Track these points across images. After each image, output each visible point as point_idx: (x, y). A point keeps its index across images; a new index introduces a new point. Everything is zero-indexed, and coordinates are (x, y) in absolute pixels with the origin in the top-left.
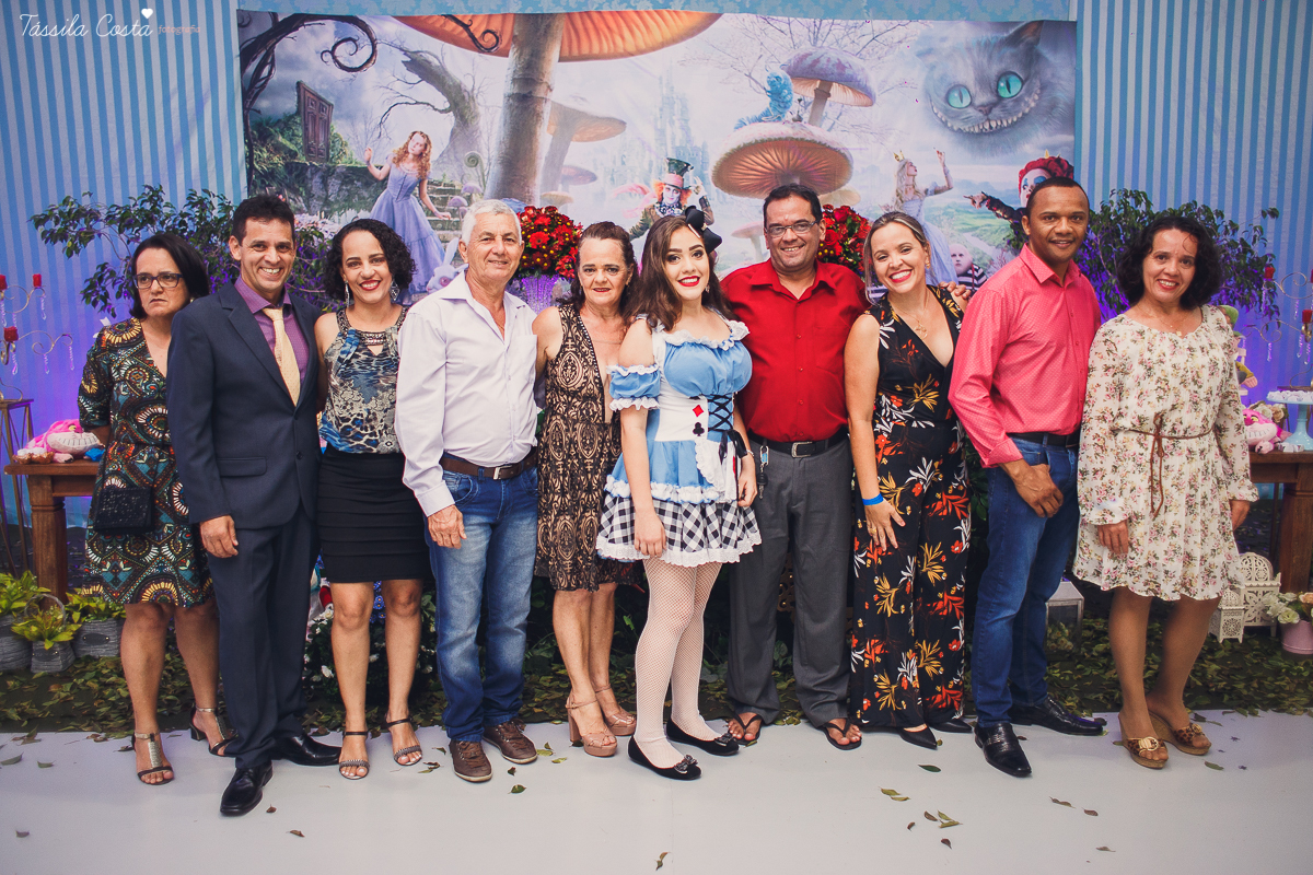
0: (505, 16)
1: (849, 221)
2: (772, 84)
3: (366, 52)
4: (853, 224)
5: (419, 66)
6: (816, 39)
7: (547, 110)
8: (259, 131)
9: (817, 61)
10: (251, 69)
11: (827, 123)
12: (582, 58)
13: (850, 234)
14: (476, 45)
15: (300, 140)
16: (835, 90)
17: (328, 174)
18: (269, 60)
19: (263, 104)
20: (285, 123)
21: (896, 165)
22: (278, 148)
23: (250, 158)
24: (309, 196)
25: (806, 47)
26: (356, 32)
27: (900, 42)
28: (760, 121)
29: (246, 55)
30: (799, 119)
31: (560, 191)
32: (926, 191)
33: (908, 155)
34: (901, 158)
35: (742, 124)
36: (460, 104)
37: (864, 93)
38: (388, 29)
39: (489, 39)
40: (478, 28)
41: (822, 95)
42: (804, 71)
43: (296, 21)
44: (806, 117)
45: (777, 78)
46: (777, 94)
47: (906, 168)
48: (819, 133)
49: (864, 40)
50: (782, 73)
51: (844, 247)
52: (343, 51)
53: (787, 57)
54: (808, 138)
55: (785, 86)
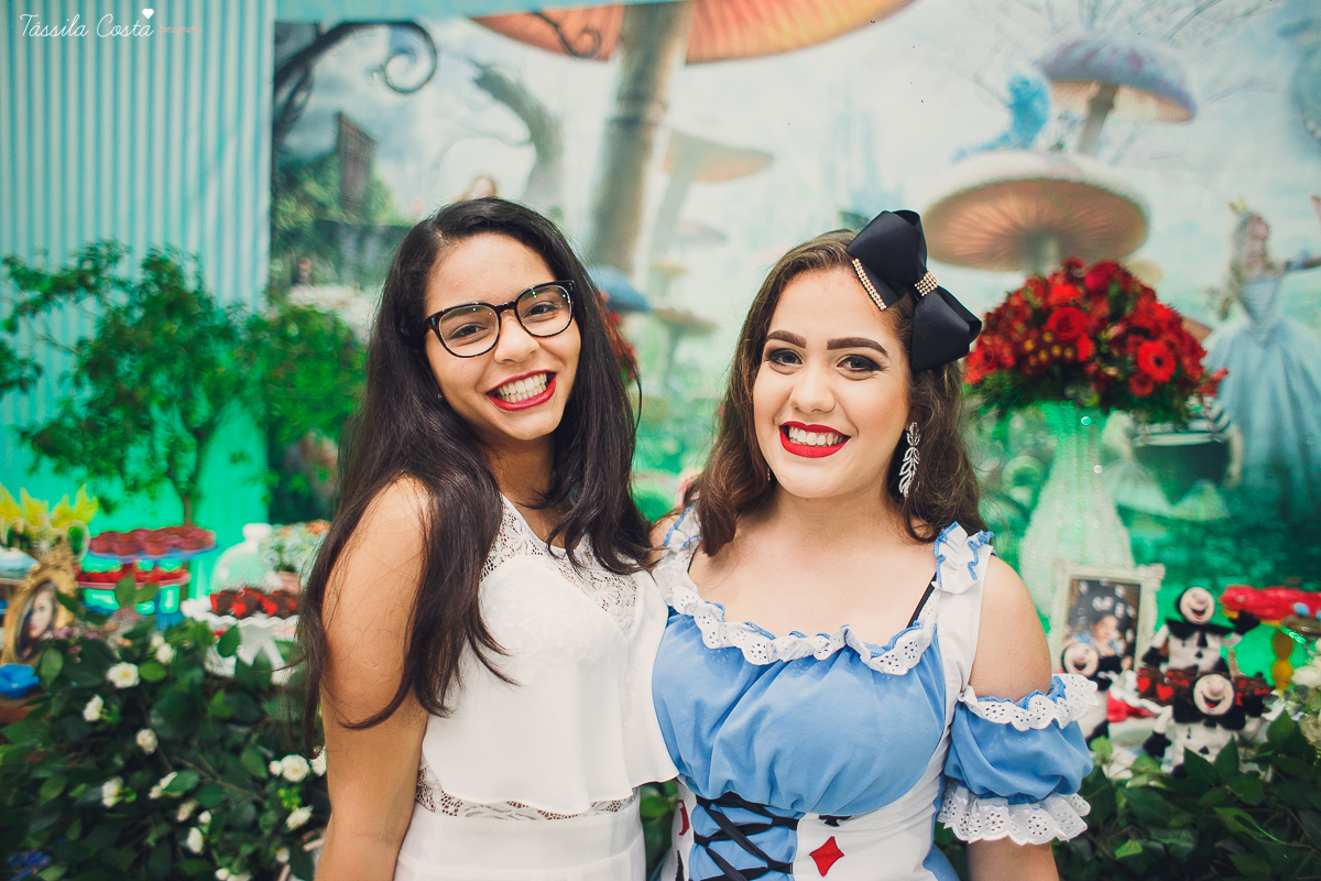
0: (609, 9)
1: (1114, 290)
2: (1015, 91)
3: (423, 66)
4: (1123, 295)
5: (492, 84)
6: (1093, 16)
7: (660, 142)
8: (287, 176)
9: (1093, 53)
10: (284, 94)
11: (1108, 153)
12: (715, 59)
13: (1116, 317)
14: (568, 48)
15: (334, 187)
16: (1126, 100)
17: (365, 232)
18: (305, 83)
19: (295, 141)
20: (318, 165)
21: (1230, 222)
22: (306, 199)
23: (274, 212)
24: (339, 264)
25: (1076, 30)
26: (412, 39)
27: (1248, 14)
28: (990, 148)
29: (280, 77)
30: (1059, 146)
31: (673, 257)
32: (1288, 266)
33: (1256, 203)
34: (1240, 207)
35: (961, 155)
36: (542, 133)
37: (1176, 101)
38: (454, 33)
39: (586, 42)
40: (571, 28)
41: (1102, 106)
42: (1071, 69)
43: (343, 29)
44: (1072, 142)
45: (1026, 83)
46: (1024, 108)
47: (1251, 226)
48: (1095, 168)
49: (1180, 16)
50: (1034, 75)
51: (1098, 342)
52: (397, 67)
53: (1043, 46)
54: (1074, 176)
55: (1038, 94)
